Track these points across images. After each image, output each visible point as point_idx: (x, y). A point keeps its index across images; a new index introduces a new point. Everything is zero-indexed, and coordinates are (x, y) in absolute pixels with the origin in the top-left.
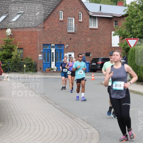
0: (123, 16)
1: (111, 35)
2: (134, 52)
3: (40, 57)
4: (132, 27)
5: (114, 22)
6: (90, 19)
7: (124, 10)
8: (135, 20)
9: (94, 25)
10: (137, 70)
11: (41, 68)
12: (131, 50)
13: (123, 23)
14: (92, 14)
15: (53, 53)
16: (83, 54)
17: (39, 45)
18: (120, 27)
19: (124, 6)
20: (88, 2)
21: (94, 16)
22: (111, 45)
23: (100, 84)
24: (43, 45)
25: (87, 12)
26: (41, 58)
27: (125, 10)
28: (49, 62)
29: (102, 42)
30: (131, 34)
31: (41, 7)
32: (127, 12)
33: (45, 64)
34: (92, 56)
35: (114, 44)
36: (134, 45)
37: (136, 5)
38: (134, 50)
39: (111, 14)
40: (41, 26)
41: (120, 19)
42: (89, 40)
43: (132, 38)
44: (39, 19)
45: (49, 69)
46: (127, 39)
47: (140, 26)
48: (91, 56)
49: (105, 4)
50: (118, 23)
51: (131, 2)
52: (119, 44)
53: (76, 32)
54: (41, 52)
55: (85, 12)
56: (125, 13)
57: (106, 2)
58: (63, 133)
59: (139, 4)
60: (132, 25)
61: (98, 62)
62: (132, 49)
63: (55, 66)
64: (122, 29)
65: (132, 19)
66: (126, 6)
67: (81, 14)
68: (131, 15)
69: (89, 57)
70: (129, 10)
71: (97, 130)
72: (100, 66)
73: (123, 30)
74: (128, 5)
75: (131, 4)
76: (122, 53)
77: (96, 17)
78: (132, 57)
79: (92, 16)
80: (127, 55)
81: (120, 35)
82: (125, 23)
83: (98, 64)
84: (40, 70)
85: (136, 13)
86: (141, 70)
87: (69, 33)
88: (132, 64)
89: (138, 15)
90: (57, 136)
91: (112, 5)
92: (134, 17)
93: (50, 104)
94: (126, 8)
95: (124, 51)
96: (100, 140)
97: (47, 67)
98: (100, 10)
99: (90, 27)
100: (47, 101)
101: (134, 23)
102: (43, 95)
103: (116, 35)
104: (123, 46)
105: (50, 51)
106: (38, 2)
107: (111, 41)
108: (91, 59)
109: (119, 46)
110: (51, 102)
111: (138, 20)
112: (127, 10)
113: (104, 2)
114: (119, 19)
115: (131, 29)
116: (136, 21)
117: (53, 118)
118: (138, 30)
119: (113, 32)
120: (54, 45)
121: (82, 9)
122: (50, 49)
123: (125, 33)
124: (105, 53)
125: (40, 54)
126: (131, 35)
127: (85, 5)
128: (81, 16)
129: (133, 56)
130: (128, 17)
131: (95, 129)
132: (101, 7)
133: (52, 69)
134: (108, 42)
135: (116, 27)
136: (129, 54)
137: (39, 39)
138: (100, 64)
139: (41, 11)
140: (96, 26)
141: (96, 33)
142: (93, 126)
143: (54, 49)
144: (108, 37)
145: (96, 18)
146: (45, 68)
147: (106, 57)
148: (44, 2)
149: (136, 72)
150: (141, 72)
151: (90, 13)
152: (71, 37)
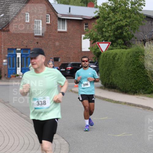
0: (94, 19)
1: (81, 39)
2: (106, 56)
3: (4, 62)
4: (104, 30)
5: (84, 24)
6: (58, 21)
7: (95, 12)
8: (106, 23)
9: (63, 28)
10: (108, 75)
11: (5, 75)
12: (102, 54)
13: (94, 26)
14: (61, 16)
15: (18, 58)
16: (51, 59)
17: (4, 49)
18: (91, 30)
19: (95, 8)
20: (57, 3)
21: (62, 19)
22: (81, 49)
23: (69, 92)
24: (8, 49)
25: (55, 14)
26: (6, 64)
27: (97, 12)
28: (15, 68)
29: (71, 46)
30: (102, 37)
31: (5, 8)
32: (99, 14)
33: (10, 70)
34: (61, 61)
35: (84, 49)
36: (106, 49)
37: (108, 6)
38: (105, 55)
39: (81, 16)
40: (6, 29)
41: (91, 21)
42: (57, 44)
43: (104, 42)
44: (3, 22)
45: (14, 75)
46: (98, 43)
47: (112, 29)
48: (59, 61)
49: (74, 5)
50: (89, 25)
51: (102, 3)
52: (89, 49)
53: (44, 36)
54: (6, 57)
55: (54, 14)
56: (96, 14)
57: (76, 3)
58: (29, 144)
59: (111, 5)
60: (103, 28)
61: (67, 68)
62: (104, 54)
63: (21, 71)
64: (92, 32)
65: (104, 21)
66: (97, 7)
67: (48, 16)
68: (102, 17)
69: (58, 62)
70: (100, 12)
71: (66, 141)
72: (69, 72)
73: (94, 33)
74: (99, 6)
75: (103, 5)
76: (93, 58)
77: (65, 19)
78: (103, 62)
79: (61, 18)
80: (98, 60)
81: (91, 39)
82: (96, 26)
83: (68, 70)
84: (5, 76)
85: (108, 15)
86: (113, 76)
87: (36, 36)
88: (103, 69)
89: (110, 17)
90: (23, 148)
91: (82, 6)
92: (105, 19)
93: (16, 113)
94: (98, 9)
95: (95, 56)
96: (69, 151)
97: (13, 74)
98: (70, 12)
99: (59, 30)
100: (12, 110)
101: (106, 26)
102: (8, 103)
103: (86, 38)
104: (94, 50)
105: (15, 56)
106: (2, 3)
107: (81, 45)
108: (60, 65)
109: (89, 50)
110: (17, 111)
111: (110, 22)
112: (98, 12)
113: (73, 3)
114: (89, 21)
115: (102, 32)
116: (108, 24)
117: (19, 128)
118: (111, 33)
119: (83, 36)
120: (20, 49)
121: (50, 10)
122: (15, 54)
123: (96, 37)
124: (74, 58)
125: (5, 59)
126: (103, 39)
127: (53, 6)
128: (48, 19)
129: (105, 61)
130: (99, 19)
131: (64, 139)
132: (70, 9)
133: (18, 75)
134: (77, 46)
135: (86, 30)
136: (100, 59)
137: (3, 43)
138: (69, 70)
139: (6, 13)
140: (64, 29)
141: (65, 37)
142: (62, 137)
143: (20, 54)
144: (78, 41)
145: (64, 21)
146: (10, 74)
147: (75, 62)
148: (9, 4)
149: (108, 78)
150: (114, 78)
151: (58, 15)
152: (38, 41)
